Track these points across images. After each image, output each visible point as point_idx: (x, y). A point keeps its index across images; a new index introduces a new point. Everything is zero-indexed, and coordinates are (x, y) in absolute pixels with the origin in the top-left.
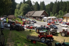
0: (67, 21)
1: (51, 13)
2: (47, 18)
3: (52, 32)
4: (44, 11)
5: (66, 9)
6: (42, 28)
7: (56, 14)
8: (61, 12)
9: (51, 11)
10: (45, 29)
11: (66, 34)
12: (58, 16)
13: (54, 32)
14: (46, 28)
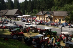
0: (39, 19)
2: (21, 16)
3: (23, 30)
4: (18, 10)
5: (40, 7)
6: (15, 27)
7: (30, 12)
8: (35, 10)
10: (17, 28)
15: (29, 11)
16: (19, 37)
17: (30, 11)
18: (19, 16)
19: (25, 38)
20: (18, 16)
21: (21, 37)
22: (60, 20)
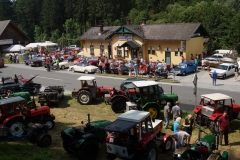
0: (92, 54)
1: (37, 28)
2: (23, 48)
3: (45, 97)
5: (87, 13)
7: (55, 33)
8: (71, 24)
9: (37, 23)
11: (94, 95)
12: (61, 39)
13: (52, 96)
14: (22, 84)
15: (49, 30)
16: (38, 129)
17: (54, 29)
18: (17, 48)
19: (66, 131)
20: (9, 46)
21: (46, 129)
22: (168, 54)
